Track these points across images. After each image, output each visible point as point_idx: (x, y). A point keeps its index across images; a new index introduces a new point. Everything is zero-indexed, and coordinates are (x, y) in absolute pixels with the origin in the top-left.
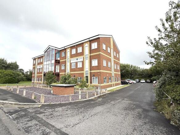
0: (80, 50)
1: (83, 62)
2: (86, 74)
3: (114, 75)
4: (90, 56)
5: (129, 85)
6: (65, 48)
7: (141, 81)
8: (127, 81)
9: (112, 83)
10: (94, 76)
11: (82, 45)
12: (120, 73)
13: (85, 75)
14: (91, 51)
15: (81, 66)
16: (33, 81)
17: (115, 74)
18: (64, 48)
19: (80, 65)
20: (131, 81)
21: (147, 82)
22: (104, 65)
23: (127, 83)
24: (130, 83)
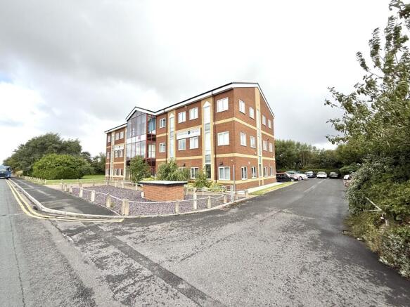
0: (194, 114)
1: (200, 139)
2: (206, 161)
3: (262, 164)
4: (215, 127)
5: (292, 183)
6: (166, 110)
7: (318, 176)
8: (289, 175)
9: (258, 179)
10: (221, 165)
11: (197, 104)
12: (274, 159)
13: (204, 164)
14: (216, 116)
15: (197, 147)
16: (107, 175)
17: (264, 160)
18: (163, 111)
19: (194, 145)
20: (297, 175)
21: (331, 178)
22: (242, 144)
23: (289, 179)
24: (296, 178)
